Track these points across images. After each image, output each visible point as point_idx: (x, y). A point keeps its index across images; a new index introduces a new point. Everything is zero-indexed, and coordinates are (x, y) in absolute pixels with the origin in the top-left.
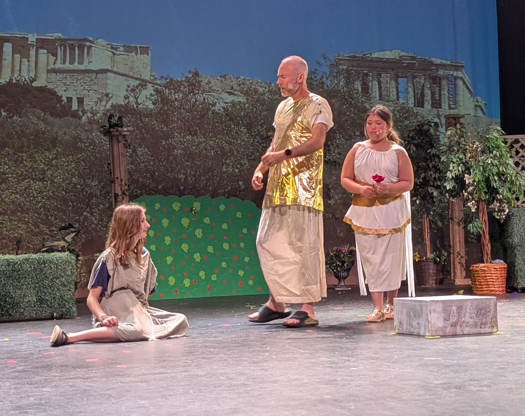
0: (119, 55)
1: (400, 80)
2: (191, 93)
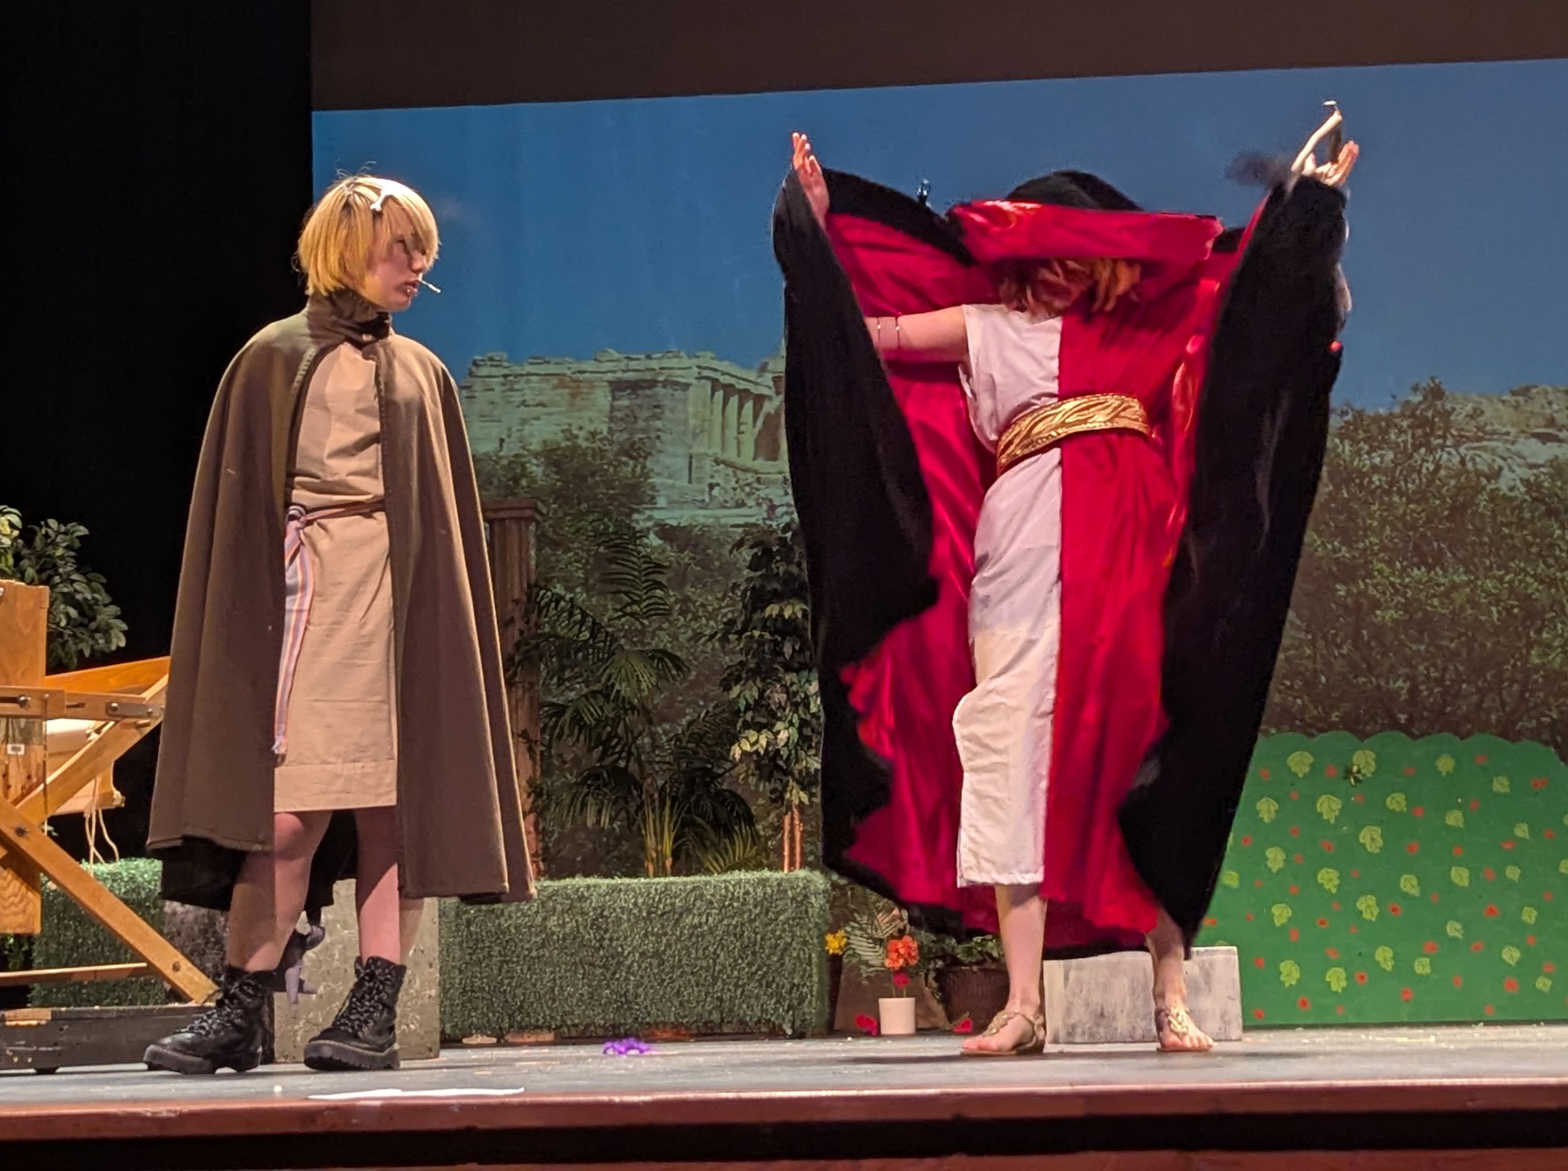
2: (1420, 446)
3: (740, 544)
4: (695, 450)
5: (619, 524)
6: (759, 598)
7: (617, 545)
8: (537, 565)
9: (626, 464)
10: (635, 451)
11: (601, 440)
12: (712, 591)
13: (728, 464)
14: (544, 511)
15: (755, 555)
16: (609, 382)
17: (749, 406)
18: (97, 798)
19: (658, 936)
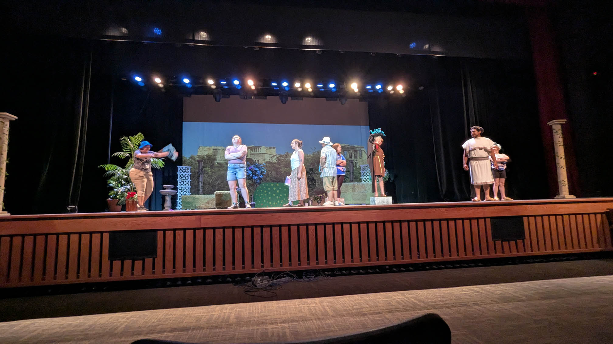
0: (268, 149)
1: (345, 151)
7: (213, 164)
9: (214, 156)
11: (212, 154)
14: (206, 160)
16: (213, 149)
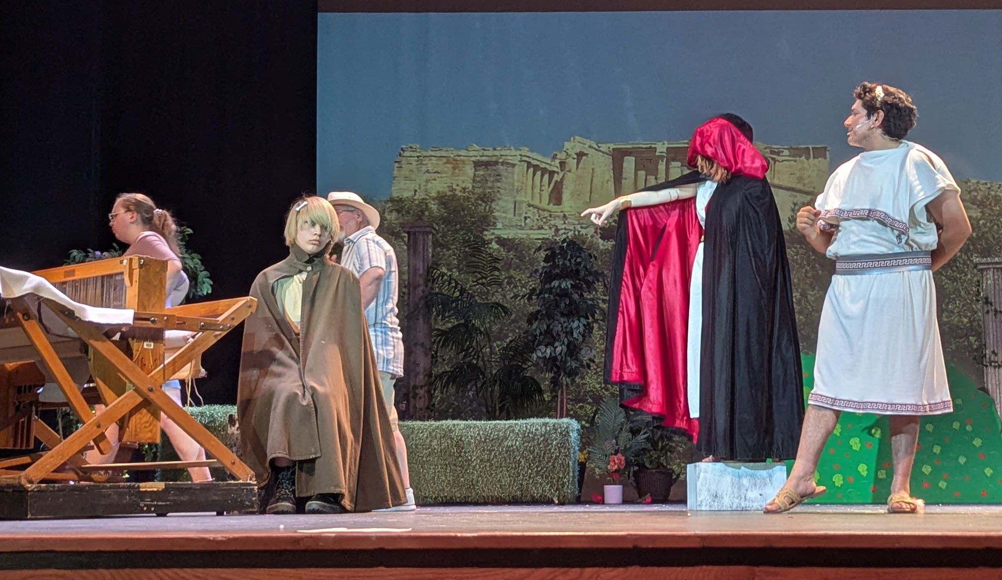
0: (783, 161)
3: (539, 249)
4: (518, 199)
5: (476, 237)
6: (548, 277)
7: (476, 248)
8: (433, 256)
9: (481, 205)
10: (486, 198)
11: (468, 192)
12: (524, 273)
13: (534, 207)
14: (437, 228)
15: (547, 255)
16: (474, 162)
17: (546, 177)
18: (192, 372)
19: (490, 451)
